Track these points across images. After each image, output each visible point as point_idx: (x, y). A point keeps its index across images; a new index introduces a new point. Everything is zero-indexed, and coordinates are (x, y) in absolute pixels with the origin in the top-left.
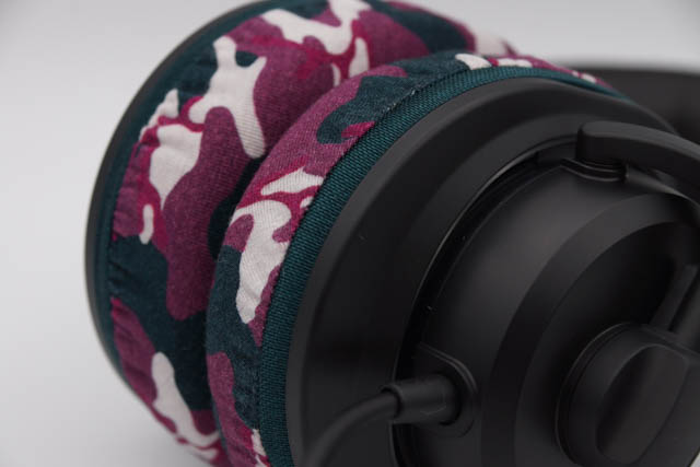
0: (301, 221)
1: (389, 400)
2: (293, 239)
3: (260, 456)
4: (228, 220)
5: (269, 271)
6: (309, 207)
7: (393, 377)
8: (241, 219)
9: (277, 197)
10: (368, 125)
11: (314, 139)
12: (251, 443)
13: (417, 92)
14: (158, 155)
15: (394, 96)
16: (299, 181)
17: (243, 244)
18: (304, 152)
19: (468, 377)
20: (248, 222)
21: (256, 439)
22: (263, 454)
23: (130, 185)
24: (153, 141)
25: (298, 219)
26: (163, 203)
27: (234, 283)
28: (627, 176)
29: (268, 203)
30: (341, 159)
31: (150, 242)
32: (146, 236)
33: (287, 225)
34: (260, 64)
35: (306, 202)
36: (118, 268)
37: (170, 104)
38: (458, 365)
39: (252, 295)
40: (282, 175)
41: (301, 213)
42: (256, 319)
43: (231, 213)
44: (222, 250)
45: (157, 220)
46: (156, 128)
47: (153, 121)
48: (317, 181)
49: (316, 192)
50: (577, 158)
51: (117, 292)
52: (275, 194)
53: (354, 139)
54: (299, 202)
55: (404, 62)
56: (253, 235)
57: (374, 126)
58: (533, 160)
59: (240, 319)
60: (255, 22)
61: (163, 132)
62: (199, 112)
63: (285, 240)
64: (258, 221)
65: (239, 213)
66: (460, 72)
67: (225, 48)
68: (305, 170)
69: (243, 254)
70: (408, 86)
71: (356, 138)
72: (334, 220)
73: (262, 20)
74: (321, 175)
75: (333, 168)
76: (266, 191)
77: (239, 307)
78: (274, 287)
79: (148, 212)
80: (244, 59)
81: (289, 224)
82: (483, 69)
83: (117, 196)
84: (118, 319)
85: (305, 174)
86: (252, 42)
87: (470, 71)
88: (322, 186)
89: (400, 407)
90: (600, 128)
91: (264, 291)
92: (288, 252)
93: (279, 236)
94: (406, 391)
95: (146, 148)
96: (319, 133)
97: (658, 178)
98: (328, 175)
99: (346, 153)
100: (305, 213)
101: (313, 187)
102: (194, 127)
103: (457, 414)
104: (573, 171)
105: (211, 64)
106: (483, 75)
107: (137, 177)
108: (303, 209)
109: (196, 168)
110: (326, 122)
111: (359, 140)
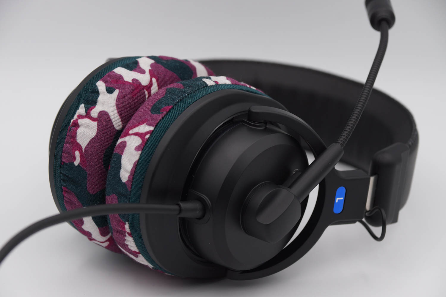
0: (146, 143)
1: (177, 207)
2: (143, 150)
3: (128, 233)
4: (116, 143)
5: (133, 162)
6: (149, 138)
7: (180, 200)
8: (121, 143)
9: (136, 134)
10: (170, 107)
11: (149, 112)
12: (124, 228)
13: (188, 95)
14: (80, 131)
15: (179, 96)
16: (144, 128)
17: (122, 153)
18: (146, 117)
19: (208, 202)
20: (124, 144)
21: (127, 226)
22: (129, 231)
23: (68, 143)
24: (76, 125)
25: (144, 143)
26: (83, 150)
27: (119, 166)
28: (267, 127)
29: (132, 136)
30: (161, 120)
31: (79, 165)
32: (77, 163)
33: (140, 145)
34: (117, 92)
35: (147, 136)
36: (64, 175)
37: (81, 110)
38: (204, 197)
39: (126, 171)
40: (137, 126)
41: (146, 140)
42: (129, 180)
43: (117, 140)
44: (113, 155)
45: (82, 156)
46: (77, 120)
47: (75, 117)
48: (151, 128)
49: (151, 133)
50: (248, 120)
51: (65, 184)
52: (135, 133)
53: (165, 113)
54: (145, 136)
55: (183, 82)
56: (126, 148)
57: (172, 108)
58: (232, 120)
59: (121, 181)
60: (111, 74)
61: (80, 121)
62: (95, 113)
63: (139, 151)
64: (128, 143)
65: (120, 141)
66: (204, 87)
67: (101, 86)
68: (147, 124)
69: (123, 156)
70: (185, 92)
71: (166, 112)
72: (158, 143)
73: (114, 72)
74: (153, 126)
75: (158, 124)
76: (131, 132)
77: (121, 176)
78: (136, 168)
79: (77, 154)
80: (110, 90)
81: (141, 145)
82: (213, 85)
83: (62, 148)
84: (66, 195)
85: (146, 125)
86: (111, 82)
87: (208, 86)
88: (154, 130)
89: (180, 210)
90: (257, 109)
91: (132, 170)
92: (141, 155)
93: (137, 149)
94: (183, 205)
95: (74, 128)
96: (151, 110)
97: (279, 128)
98: (156, 126)
99: (162, 118)
100: (147, 140)
101: (150, 131)
102: (94, 119)
103: (203, 216)
104: (247, 125)
105: (97, 93)
106: (213, 88)
107: (71, 140)
108: (147, 139)
109: (96, 136)
110: (154, 106)
111: (167, 113)
